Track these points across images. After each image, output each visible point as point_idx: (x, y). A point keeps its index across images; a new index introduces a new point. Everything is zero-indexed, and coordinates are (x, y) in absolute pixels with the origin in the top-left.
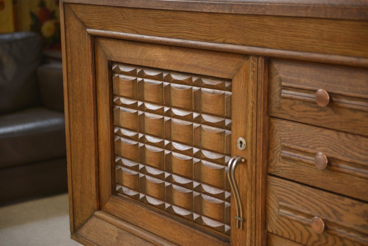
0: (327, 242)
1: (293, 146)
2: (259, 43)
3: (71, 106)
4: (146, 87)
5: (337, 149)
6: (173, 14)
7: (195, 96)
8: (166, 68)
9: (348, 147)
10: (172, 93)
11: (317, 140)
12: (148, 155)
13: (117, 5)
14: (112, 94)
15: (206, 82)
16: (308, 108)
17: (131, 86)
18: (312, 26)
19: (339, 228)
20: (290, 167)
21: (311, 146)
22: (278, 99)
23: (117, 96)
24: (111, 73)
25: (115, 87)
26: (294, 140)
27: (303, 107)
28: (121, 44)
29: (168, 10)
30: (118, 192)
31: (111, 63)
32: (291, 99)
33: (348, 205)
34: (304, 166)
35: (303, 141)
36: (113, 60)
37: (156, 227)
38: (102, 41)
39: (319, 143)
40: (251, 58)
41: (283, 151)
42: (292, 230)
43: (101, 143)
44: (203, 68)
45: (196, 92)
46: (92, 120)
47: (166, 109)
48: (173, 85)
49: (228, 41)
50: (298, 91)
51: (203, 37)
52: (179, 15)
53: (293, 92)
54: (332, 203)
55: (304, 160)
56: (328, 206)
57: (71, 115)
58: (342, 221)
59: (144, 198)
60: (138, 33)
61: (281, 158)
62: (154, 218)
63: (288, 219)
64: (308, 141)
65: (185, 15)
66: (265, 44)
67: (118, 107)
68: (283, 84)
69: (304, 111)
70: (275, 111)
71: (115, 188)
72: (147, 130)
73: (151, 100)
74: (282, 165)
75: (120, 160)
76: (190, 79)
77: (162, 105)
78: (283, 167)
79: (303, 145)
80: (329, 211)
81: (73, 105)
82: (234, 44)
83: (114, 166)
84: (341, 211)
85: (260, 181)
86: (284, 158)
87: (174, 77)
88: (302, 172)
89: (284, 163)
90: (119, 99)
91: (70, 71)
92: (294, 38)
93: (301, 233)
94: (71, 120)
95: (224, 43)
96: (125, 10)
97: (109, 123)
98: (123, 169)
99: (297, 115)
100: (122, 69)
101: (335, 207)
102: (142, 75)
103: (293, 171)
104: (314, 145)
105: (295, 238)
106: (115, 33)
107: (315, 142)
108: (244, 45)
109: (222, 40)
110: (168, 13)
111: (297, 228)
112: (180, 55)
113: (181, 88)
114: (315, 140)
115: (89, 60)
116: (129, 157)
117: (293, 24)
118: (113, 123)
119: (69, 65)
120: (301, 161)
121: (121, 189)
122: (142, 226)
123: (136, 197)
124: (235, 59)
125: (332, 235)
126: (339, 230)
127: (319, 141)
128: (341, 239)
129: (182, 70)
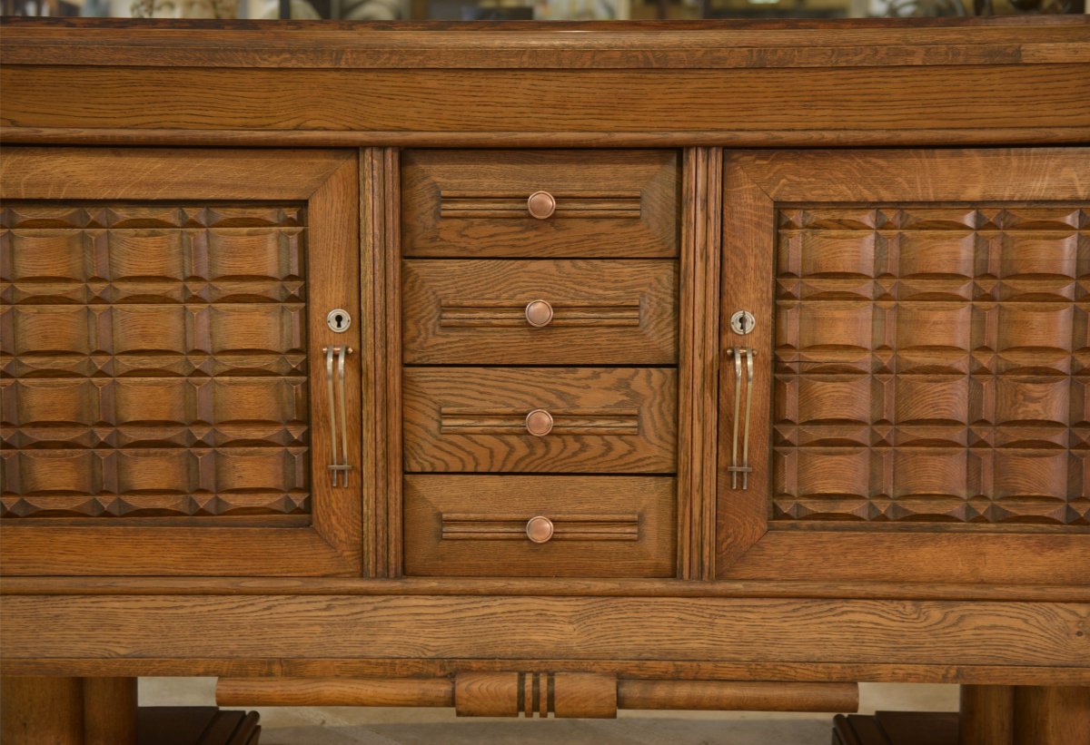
1: (466, 303)
20: (459, 341)
21: (504, 295)
34: (493, 331)
35: (487, 289)
41: (443, 315)
49: (310, 123)
53: (466, 206)
58: (578, 406)
61: (438, 329)
68: (444, 193)
70: (423, 246)
74: (441, 340)
79: (486, 296)
84: (575, 391)
86: (446, 327)
88: (488, 343)
89: (447, 336)
95: (297, 128)
99: (474, 245)
103: (466, 346)
114: (511, 284)
120: (490, 325)
127: (520, 284)
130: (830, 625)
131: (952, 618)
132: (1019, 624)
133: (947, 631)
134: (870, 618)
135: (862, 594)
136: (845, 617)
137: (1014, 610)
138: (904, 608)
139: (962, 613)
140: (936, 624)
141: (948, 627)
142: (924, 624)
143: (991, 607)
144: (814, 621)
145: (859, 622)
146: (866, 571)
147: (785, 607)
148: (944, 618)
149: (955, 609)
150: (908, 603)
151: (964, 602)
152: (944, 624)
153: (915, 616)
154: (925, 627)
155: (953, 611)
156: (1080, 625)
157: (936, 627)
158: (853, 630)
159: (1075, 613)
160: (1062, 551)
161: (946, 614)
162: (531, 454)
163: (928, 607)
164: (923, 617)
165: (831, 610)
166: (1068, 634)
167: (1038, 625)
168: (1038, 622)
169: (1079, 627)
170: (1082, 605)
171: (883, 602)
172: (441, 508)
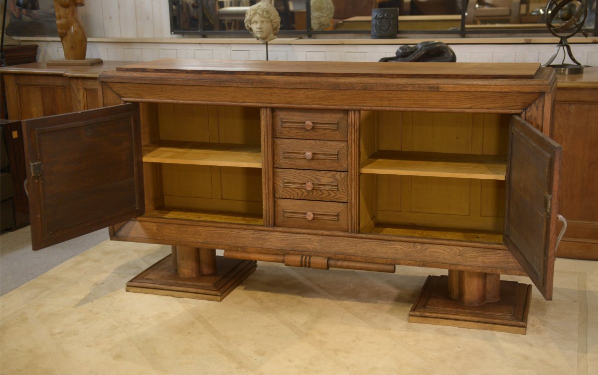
1: (290, 151)
5: (316, 149)
20: (289, 162)
21: (300, 150)
26: (291, 148)
33: (324, 174)
34: (297, 160)
35: (296, 148)
41: (284, 155)
53: (289, 124)
54: (314, 175)
55: (298, 157)
56: (313, 177)
58: (321, 182)
61: (282, 158)
64: (299, 147)
68: (284, 120)
70: (278, 135)
78: (284, 163)
79: (296, 150)
80: (313, 179)
85: (271, 173)
86: (284, 158)
88: (296, 163)
89: (285, 161)
99: (292, 135)
101: (316, 176)
103: (291, 163)
104: (302, 149)
114: (303, 146)
120: (296, 158)
125: (316, 190)
126: (320, 187)
127: (305, 147)
128: (321, 190)
130: (389, 248)
131: (423, 248)
132: (442, 251)
133: (421, 252)
134: (400, 247)
135: (398, 240)
136: (393, 246)
137: (441, 247)
138: (410, 245)
139: (426, 247)
140: (418, 250)
142: (415, 250)
143: (435, 246)
144: (385, 247)
145: (397, 248)
147: (377, 242)
148: (421, 248)
150: (412, 244)
151: (428, 244)
152: (421, 250)
153: (413, 247)
156: (460, 253)
158: (395, 250)
159: (459, 249)
162: (308, 194)
163: (417, 245)
164: (415, 248)
166: (456, 255)
167: (447, 252)
170: (461, 247)
171: (404, 242)
172: (284, 208)
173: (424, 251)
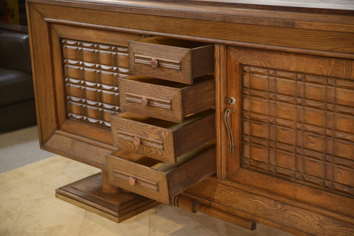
0: (143, 150)
1: (131, 94)
2: (147, 29)
3: (36, 66)
4: (84, 53)
5: (152, 94)
6: (99, 12)
7: (114, 58)
8: (96, 41)
9: (157, 93)
10: (101, 56)
11: (142, 90)
12: (88, 93)
13: (64, 5)
14: (63, 58)
15: (120, 49)
16: (148, 68)
17: (75, 53)
18: (172, 21)
19: (148, 142)
20: (131, 106)
21: (140, 94)
22: (134, 64)
23: (66, 58)
24: (62, 45)
25: (64, 53)
26: (131, 91)
27: (146, 68)
28: (68, 28)
29: (96, 10)
30: (70, 117)
31: (61, 39)
32: (140, 64)
33: (150, 129)
34: (137, 104)
35: (136, 91)
36: (62, 37)
37: (95, 135)
38: (55, 26)
39: (143, 92)
40: (143, 36)
41: (126, 98)
42: (126, 145)
43: (57, 88)
44: (117, 42)
45: (114, 55)
46: (51, 74)
47: (97, 66)
48: (101, 51)
49: (130, 27)
50: (143, 60)
51: (116, 25)
52: (102, 12)
53: (140, 60)
54: (143, 129)
55: (137, 102)
56: (141, 131)
57: (37, 72)
58: (148, 138)
59: (87, 119)
60: (78, 21)
61: (126, 101)
62: (94, 130)
63: (123, 140)
64: (138, 91)
65: (106, 13)
66: (150, 29)
67: (67, 65)
69: (147, 70)
71: (68, 115)
72: (86, 78)
73: (88, 60)
74: (127, 105)
75: (70, 98)
76: (111, 48)
77: (95, 63)
78: (128, 106)
79: (136, 93)
80: (142, 133)
81: (38, 65)
82: (134, 29)
83: (67, 102)
84: (147, 132)
86: (127, 101)
87: (101, 47)
88: (137, 108)
89: (128, 104)
90: (67, 61)
91: (34, 44)
92: (164, 27)
93: (131, 147)
94: (37, 74)
95: (128, 28)
96: (69, 8)
97: (62, 76)
98: (72, 103)
100: (69, 42)
101: (145, 131)
102: (81, 46)
103: (133, 108)
104: (141, 93)
105: (128, 149)
106: (63, 21)
107: (142, 91)
108: (139, 29)
109: (127, 26)
110: (96, 11)
111: (128, 144)
112: (104, 34)
113: (106, 53)
114: (141, 90)
115: (47, 37)
116: (76, 95)
117: (163, 20)
118: (64, 75)
119: (34, 41)
120: (136, 102)
121: (72, 115)
122: (86, 136)
123: (82, 119)
124: (135, 37)
125: (145, 146)
126: (147, 143)
127: (143, 91)
128: (149, 147)
129: (106, 43)
130: (251, 202)
131: (284, 209)
132: (301, 216)
133: (281, 213)
134: (261, 202)
136: (255, 200)
137: (302, 212)
138: (271, 202)
139: (287, 208)
140: (279, 210)
141: (282, 212)
142: (275, 209)
143: (295, 209)
144: (247, 199)
145: (258, 203)
146: (265, 187)
148: (281, 208)
149: (286, 207)
150: (273, 201)
151: (288, 205)
152: (281, 210)
153: (273, 205)
154: (275, 210)
155: (284, 207)
156: (320, 222)
157: (278, 211)
158: (256, 205)
159: (319, 218)
160: (320, 196)
161: (282, 208)
162: (140, 149)
163: (278, 204)
164: (276, 207)
165: (252, 197)
166: (315, 224)
167: (307, 219)
168: (307, 217)
169: (319, 223)
170: (322, 216)
171: (266, 198)
173: (283, 211)
